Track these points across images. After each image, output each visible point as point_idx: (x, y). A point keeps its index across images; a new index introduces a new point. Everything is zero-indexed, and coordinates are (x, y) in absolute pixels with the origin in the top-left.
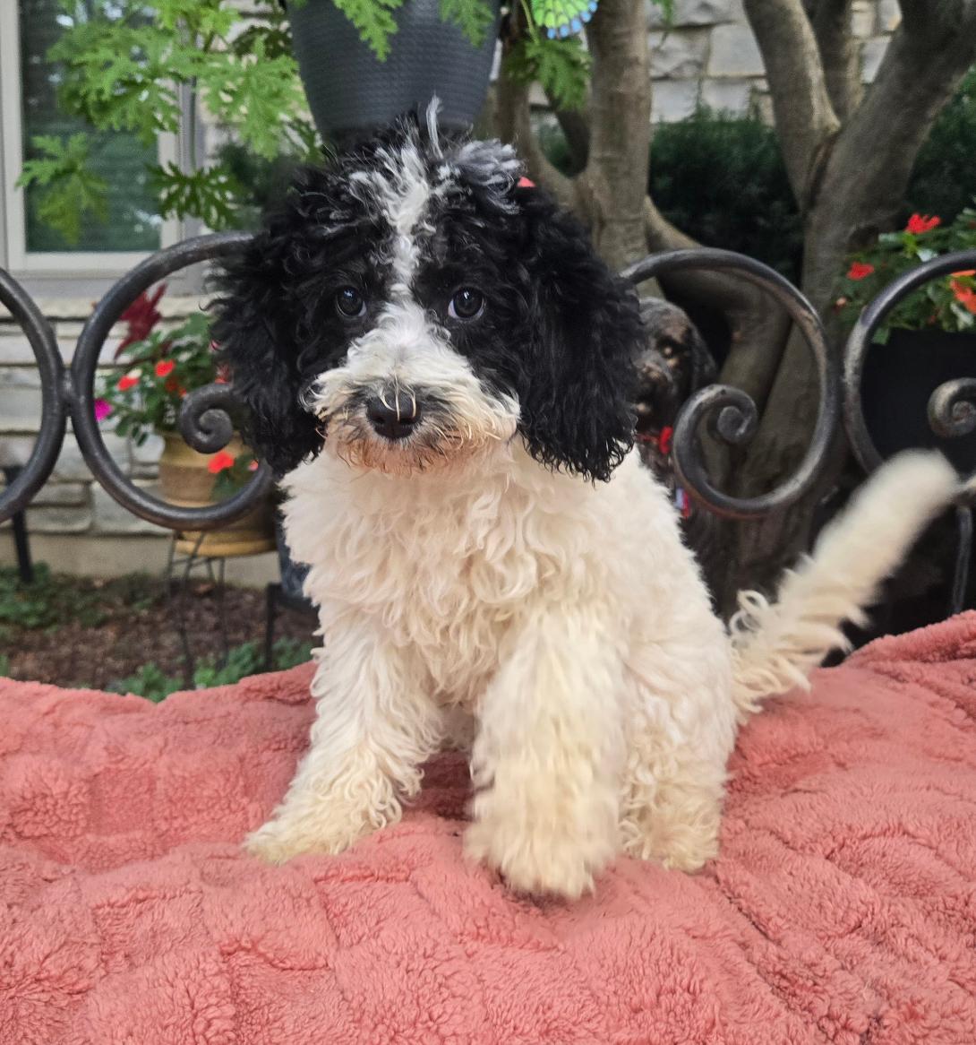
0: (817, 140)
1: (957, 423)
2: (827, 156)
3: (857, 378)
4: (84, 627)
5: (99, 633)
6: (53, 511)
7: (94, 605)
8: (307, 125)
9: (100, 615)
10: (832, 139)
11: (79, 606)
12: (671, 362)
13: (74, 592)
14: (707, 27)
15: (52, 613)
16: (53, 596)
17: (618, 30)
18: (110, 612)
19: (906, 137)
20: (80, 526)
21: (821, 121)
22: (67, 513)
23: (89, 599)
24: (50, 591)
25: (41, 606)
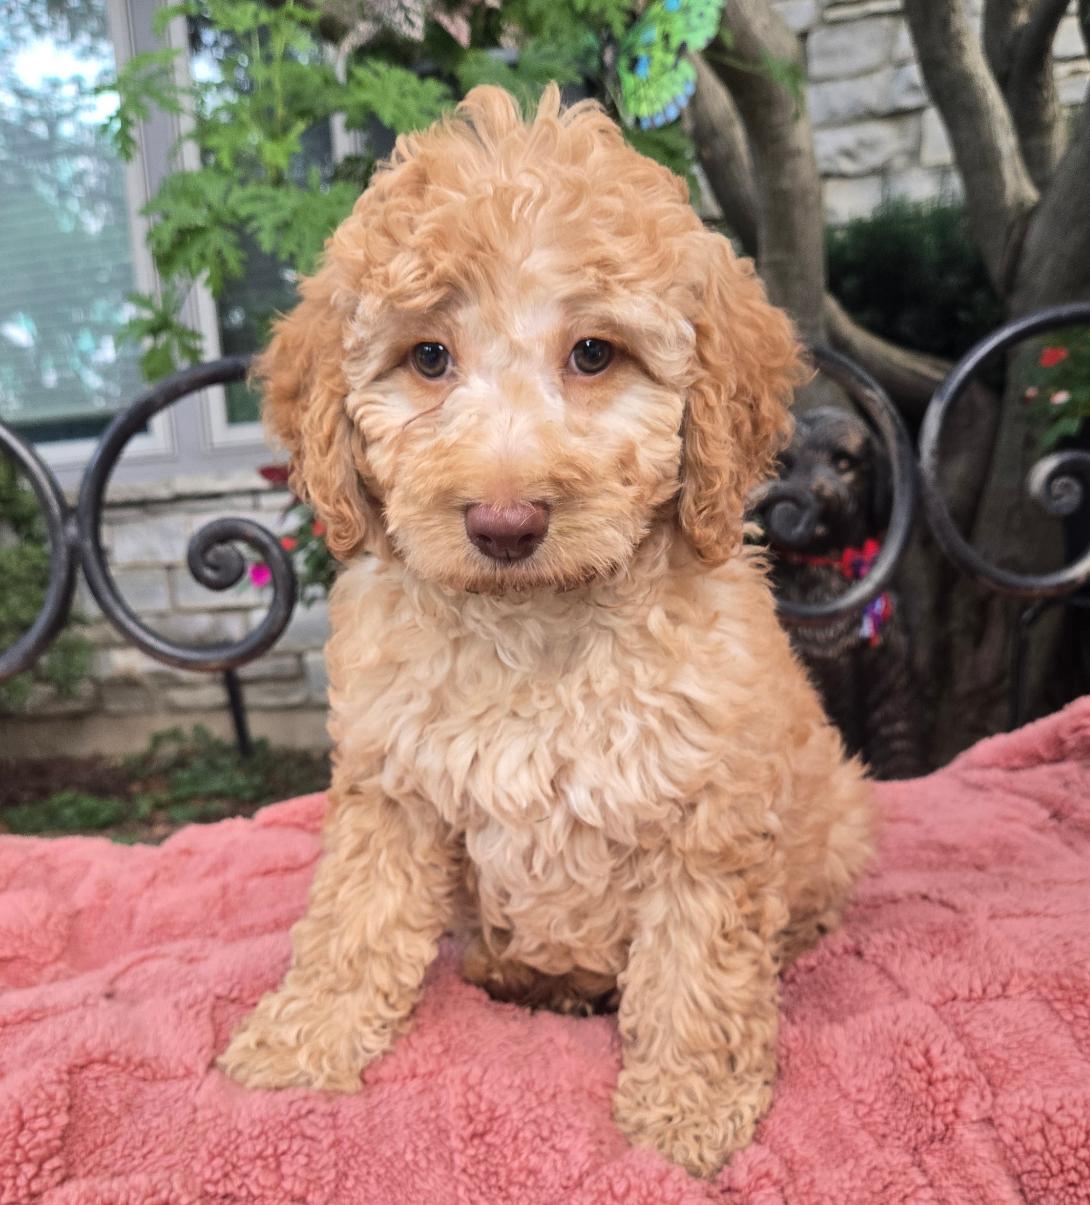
0: (1012, 217)
1: (1057, 503)
3: (932, 461)
10: (1027, 214)
12: (848, 477)
13: (291, 765)
14: (917, 111)
20: (296, 698)
21: (1016, 194)
22: (284, 687)
25: (258, 780)
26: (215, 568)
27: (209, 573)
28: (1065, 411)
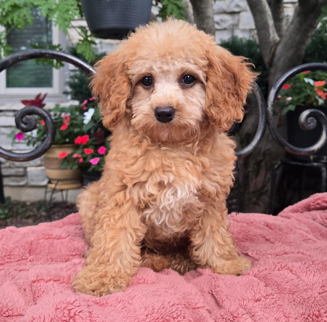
0: (272, 44)
1: (309, 125)
2: (275, 49)
3: (272, 108)
4: (21, 218)
5: (27, 220)
6: (13, 178)
7: (26, 211)
8: (85, 28)
9: (27, 214)
10: (277, 44)
11: (20, 211)
13: (19, 206)
14: (238, 13)
15: (11, 214)
16: (11, 208)
17: (203, 6)
18: (31, 213)
19: (301, 42)
20: (22, 183)
21: (273, 38)
22: (18, 179)
23: (25, 209)
24: (10, 206)
25: (6, 211)
26: (26, 124)
27: (23, 125)
28: (291, 103)
